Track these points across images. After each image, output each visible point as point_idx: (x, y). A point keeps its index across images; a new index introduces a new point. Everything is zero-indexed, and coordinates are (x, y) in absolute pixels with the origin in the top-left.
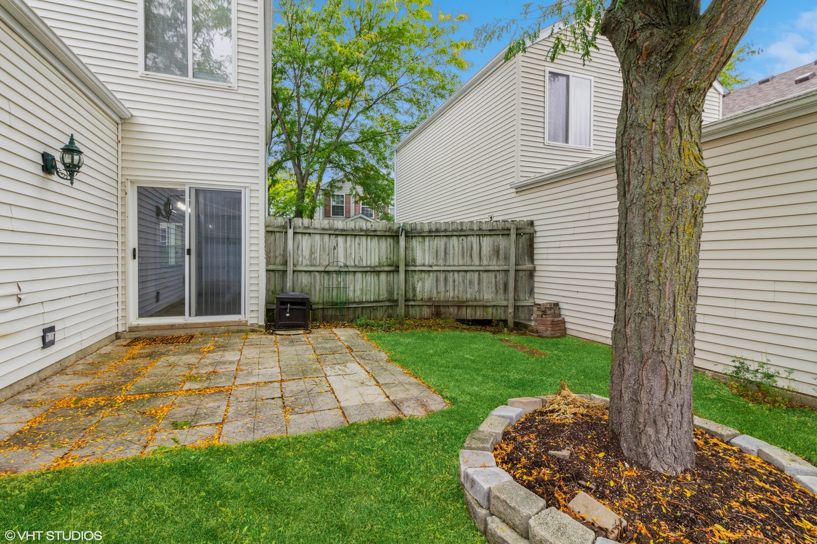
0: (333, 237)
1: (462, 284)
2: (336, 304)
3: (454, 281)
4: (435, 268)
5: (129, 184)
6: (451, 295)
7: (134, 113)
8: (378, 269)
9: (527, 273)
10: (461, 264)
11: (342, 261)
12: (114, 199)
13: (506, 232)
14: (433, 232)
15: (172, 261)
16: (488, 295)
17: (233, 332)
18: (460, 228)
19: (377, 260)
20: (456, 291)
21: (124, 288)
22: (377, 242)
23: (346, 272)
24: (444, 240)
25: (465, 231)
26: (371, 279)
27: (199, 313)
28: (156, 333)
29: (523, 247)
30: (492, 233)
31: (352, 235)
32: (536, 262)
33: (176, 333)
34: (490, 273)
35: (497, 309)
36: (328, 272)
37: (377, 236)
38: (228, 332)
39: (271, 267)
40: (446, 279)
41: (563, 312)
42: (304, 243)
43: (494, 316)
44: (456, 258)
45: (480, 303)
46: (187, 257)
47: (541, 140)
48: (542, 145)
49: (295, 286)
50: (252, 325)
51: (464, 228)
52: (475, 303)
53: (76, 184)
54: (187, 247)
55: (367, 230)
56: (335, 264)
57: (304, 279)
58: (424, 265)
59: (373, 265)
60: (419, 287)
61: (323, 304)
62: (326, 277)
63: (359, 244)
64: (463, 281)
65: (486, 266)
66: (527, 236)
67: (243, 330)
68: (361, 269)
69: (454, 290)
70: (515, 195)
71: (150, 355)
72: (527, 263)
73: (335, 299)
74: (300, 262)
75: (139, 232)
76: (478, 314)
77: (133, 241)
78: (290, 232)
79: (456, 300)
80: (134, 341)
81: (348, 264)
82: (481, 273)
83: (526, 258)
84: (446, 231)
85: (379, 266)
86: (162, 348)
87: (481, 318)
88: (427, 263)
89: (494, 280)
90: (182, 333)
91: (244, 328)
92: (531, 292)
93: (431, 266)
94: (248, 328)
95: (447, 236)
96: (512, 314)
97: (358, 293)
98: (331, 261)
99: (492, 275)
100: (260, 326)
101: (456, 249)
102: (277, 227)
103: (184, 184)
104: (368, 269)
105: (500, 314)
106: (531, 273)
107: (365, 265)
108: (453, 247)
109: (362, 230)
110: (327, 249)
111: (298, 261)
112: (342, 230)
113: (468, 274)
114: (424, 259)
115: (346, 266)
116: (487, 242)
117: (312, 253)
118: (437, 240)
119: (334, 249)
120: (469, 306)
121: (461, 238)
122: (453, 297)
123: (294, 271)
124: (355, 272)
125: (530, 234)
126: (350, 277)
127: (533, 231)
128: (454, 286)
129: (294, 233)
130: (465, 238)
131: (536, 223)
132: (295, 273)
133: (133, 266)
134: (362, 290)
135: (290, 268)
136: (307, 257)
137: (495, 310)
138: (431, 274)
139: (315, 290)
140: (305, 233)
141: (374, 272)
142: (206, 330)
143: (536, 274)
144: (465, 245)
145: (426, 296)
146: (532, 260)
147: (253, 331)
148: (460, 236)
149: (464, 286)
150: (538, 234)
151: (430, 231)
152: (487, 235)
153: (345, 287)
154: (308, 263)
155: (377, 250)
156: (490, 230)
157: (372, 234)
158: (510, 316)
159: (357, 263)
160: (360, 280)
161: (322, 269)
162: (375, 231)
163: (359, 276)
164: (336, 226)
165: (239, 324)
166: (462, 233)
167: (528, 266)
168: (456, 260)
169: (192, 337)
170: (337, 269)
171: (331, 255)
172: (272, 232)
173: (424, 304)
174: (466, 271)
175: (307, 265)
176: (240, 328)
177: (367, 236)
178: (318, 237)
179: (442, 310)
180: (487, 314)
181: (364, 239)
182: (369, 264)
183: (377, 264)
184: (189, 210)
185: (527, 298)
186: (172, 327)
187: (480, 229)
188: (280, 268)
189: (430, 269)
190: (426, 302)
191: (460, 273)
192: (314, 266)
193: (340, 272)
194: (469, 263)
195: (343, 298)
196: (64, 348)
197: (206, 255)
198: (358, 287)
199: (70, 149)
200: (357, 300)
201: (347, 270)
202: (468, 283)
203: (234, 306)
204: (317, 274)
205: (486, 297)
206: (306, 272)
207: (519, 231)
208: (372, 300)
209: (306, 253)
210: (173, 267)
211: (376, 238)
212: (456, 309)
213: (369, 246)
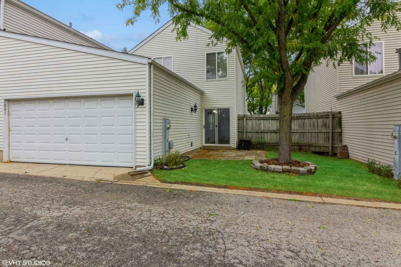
0: (259, 120)
1: (310, 138)
2: (261, 143)
3: (307, 136)
4: (299, 131)
5: (203, 109)
6: (306, 142)
7: (204, 91)
8: (276, 131)
9: (339, 133)
10: (309, 129)
11: (263, 128)
12: (200, 113)
13: (328, 117)
14: (298, 117)
15: (211, 129)
16: (321, 142)
17: (228, 149)
18: (309, 115)
19: (276, 128)
20: (308, 140)
21: (202, 136)
22: (276, 121)
23: (264, 132)
24: (303, 120)
25: (311, 116)
26: (274, 135)
27: (219, 143)
28: (209, 148)
29: (336, 123)
30: (322, 117)
31: (266, 119)
32: (343, 129)
33: (213, 148)
34: (322, 133)
35: (325, 148)
36: (258, 132)
37: (276, 119)
38: (226, 149)
39: (239, 131)
40: (303, 135)
41: (349, 149)
42: (250, 123)
43: (324, 150)
44: (308, 127)
45: (317, 145)
46: (216, 128)
47: (351, 75)
48: (351, 77)
49: (247, 137)
50: (233, 148)
51: (311, 115)
52: (315, 145)
53: (196, 112)
54: (216, 125)
55: (272, 117)
56: (260, 129)
57: (250, 135)
58: (295, 130)
59: (274, 130)
60: (293, 138)
61: (256, 143)
62: (257, 134)
63: (269, 123)
64: (311, 136)
65: (320, 130)
66: (338, 118)
67: (230, 149)
68: (269, 131)
69: (307, 140)
70: (336, 100)
71: (208, 152)
72: (338, 129)
73: (260, 142)
74: (248, 129)
75: (205, 121)
76: (317, 149)
77: (204, 124)
78: (245, 119)
79: (308, 143)
80: (204, 149)
81: (265, 129)
82: (318, 133)
83: (338, 127)
84: (303, 117)
85: (277, 130)
86: (211, 151)
87: (318, 151)
88: (296, 129)
89: (324, 136)
90: (215, 148)
91: (231, 148)
92: (341, 141)
93: (297, 130)
94: (232, 148)
95: (304, 119)
96: (331, 150)
97: (269, 140)
98: (259, 128)
99: (323, 134)
100: (235, 148)
101: (308, 124)
102: (241, 118)
103: (215, 108)
104: (272, 131)
105: (326, 150)
106: (341, 134)
107: (271, 130)
108: (306, 123)
109: (270, 117)
110: (257, 124)
111: (247, 128)
112: (262, 118)
113: (313, 133)
114: (295, 128)
115: (264, 130)
116: (320, 121)
117: (252, 126)
118: (300, 121)
119: (260, 124)
120: (313, 146)
121: (309, 119)
122: (307, 143)
123: (246, 132)
124: (268, 132)
125: (340, 117)
126: (266, 134)
127: (340, 116)
128: (307, 138)
129: (246, 120)
130: (311, 119)
131: (342, 113)
132: (247, 133)
133: (204, 130)
134: (270, 139)
135: (245, 131)
136: (251, 127)
137: (324, 148)
138: (298, 133)
139: (253, 138)
140: (250, 119)
141: (275, 132)
142: (221, 148)
143: (343, 134)
144: (311, 122)
145: (296, 142)
146: (341, 127)
147: (233, 149)
148: (309, 118)
149: (311, 138)
150: (343, 117)
151: (297, 117)
152: (320, 118)
153: (264, 138)
154: (251, 129)
155: (276, 124)
156: (321, 116)
157: (274, 119)
158: (330, 150)
159: (268, 129)
160: (269, 135)
161: (255, 131)
162: (275, 118)
163: (269, 134)
164: (260, 117)
165: (229, 147)
166: (310, 118)
167: (339, 130)
168: (307, 128)
169: (217, 150)
170: (261, 131)
171: (259, 126)
172: (240, 119)
173: (295, 145)
174: (312, 132)
175: (250, 130)
176: (230, 148)
177: (272, 119)
178: (254, 121)
179: (302, 147)
180: (321, 149)
181: (271, 121)
182: (273, 129)
183: (276, 129)
184: (217, 112)
185: (339, 144)
186: (213, 147)
187: (317, 116)
188: (242, 131)
189: (297, 131)
190: (295, 144)
191: (309, 133)
192: (253, 130)
193: (262, 132)
194: (313, 129)
195: (263, 141)
196: (194, 147)
197: (221, 126)
198: (269, 138)
199: (195, 106)
200: (268, 142)
201: (264, 131)
202: (313, 137)
203: (228, 142)
204: (254, 133)
205: (320, 143)
206: (250, 132)
207: (334, 116)
208: (274, 142)
209: (250, 126)
210: (212, 130)
211: (275, 120)
212: (308, 147)
213: (273, 123)
